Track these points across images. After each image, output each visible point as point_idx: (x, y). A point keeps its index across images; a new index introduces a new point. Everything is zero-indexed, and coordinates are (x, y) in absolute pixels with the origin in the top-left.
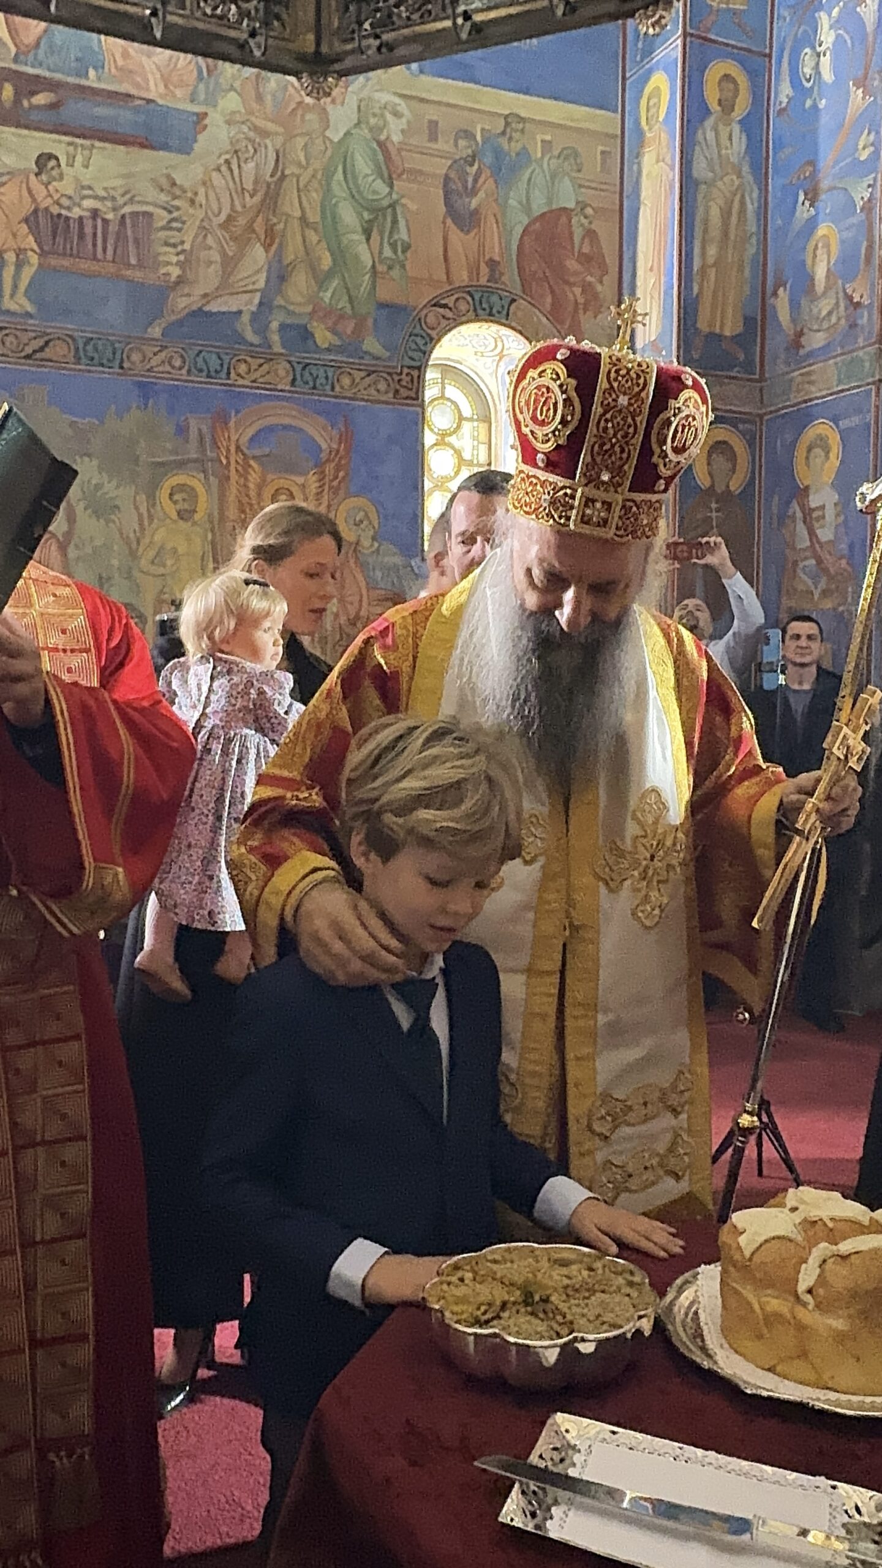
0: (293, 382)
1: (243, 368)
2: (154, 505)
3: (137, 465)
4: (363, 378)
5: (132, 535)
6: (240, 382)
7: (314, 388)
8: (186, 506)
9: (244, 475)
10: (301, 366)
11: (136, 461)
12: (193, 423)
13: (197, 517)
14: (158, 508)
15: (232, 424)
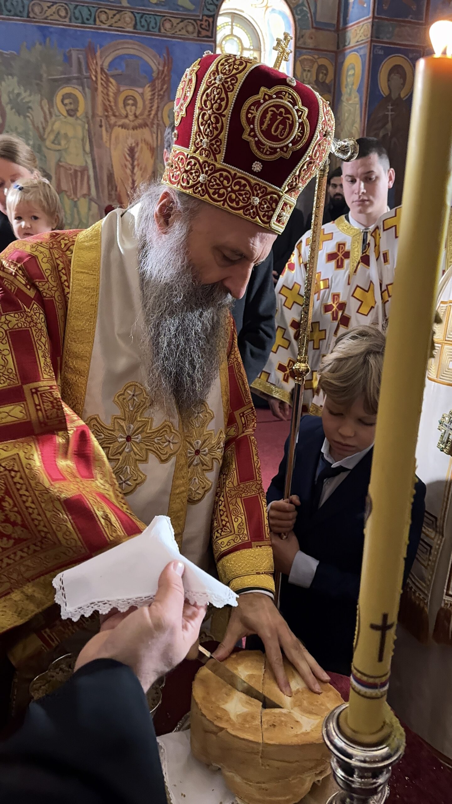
0: (135, 27)
1: (103, 17)
2: (53, 106)
3: (41, 81)
4: (178, 24)
5: (40, 126)
6: (103, 26)
7: (148, 30)
8: (72, 107)
9: (106, 88)
10: (140, 15)
11: (40, 77)
12: (74, 54)
13: (79, 114)
14: (55, 108)
15: (98, 54)
